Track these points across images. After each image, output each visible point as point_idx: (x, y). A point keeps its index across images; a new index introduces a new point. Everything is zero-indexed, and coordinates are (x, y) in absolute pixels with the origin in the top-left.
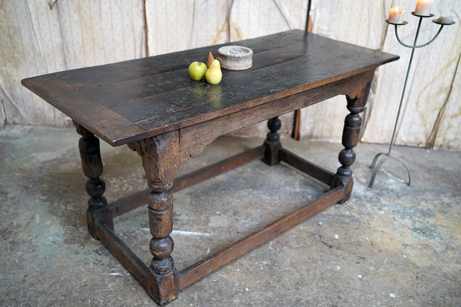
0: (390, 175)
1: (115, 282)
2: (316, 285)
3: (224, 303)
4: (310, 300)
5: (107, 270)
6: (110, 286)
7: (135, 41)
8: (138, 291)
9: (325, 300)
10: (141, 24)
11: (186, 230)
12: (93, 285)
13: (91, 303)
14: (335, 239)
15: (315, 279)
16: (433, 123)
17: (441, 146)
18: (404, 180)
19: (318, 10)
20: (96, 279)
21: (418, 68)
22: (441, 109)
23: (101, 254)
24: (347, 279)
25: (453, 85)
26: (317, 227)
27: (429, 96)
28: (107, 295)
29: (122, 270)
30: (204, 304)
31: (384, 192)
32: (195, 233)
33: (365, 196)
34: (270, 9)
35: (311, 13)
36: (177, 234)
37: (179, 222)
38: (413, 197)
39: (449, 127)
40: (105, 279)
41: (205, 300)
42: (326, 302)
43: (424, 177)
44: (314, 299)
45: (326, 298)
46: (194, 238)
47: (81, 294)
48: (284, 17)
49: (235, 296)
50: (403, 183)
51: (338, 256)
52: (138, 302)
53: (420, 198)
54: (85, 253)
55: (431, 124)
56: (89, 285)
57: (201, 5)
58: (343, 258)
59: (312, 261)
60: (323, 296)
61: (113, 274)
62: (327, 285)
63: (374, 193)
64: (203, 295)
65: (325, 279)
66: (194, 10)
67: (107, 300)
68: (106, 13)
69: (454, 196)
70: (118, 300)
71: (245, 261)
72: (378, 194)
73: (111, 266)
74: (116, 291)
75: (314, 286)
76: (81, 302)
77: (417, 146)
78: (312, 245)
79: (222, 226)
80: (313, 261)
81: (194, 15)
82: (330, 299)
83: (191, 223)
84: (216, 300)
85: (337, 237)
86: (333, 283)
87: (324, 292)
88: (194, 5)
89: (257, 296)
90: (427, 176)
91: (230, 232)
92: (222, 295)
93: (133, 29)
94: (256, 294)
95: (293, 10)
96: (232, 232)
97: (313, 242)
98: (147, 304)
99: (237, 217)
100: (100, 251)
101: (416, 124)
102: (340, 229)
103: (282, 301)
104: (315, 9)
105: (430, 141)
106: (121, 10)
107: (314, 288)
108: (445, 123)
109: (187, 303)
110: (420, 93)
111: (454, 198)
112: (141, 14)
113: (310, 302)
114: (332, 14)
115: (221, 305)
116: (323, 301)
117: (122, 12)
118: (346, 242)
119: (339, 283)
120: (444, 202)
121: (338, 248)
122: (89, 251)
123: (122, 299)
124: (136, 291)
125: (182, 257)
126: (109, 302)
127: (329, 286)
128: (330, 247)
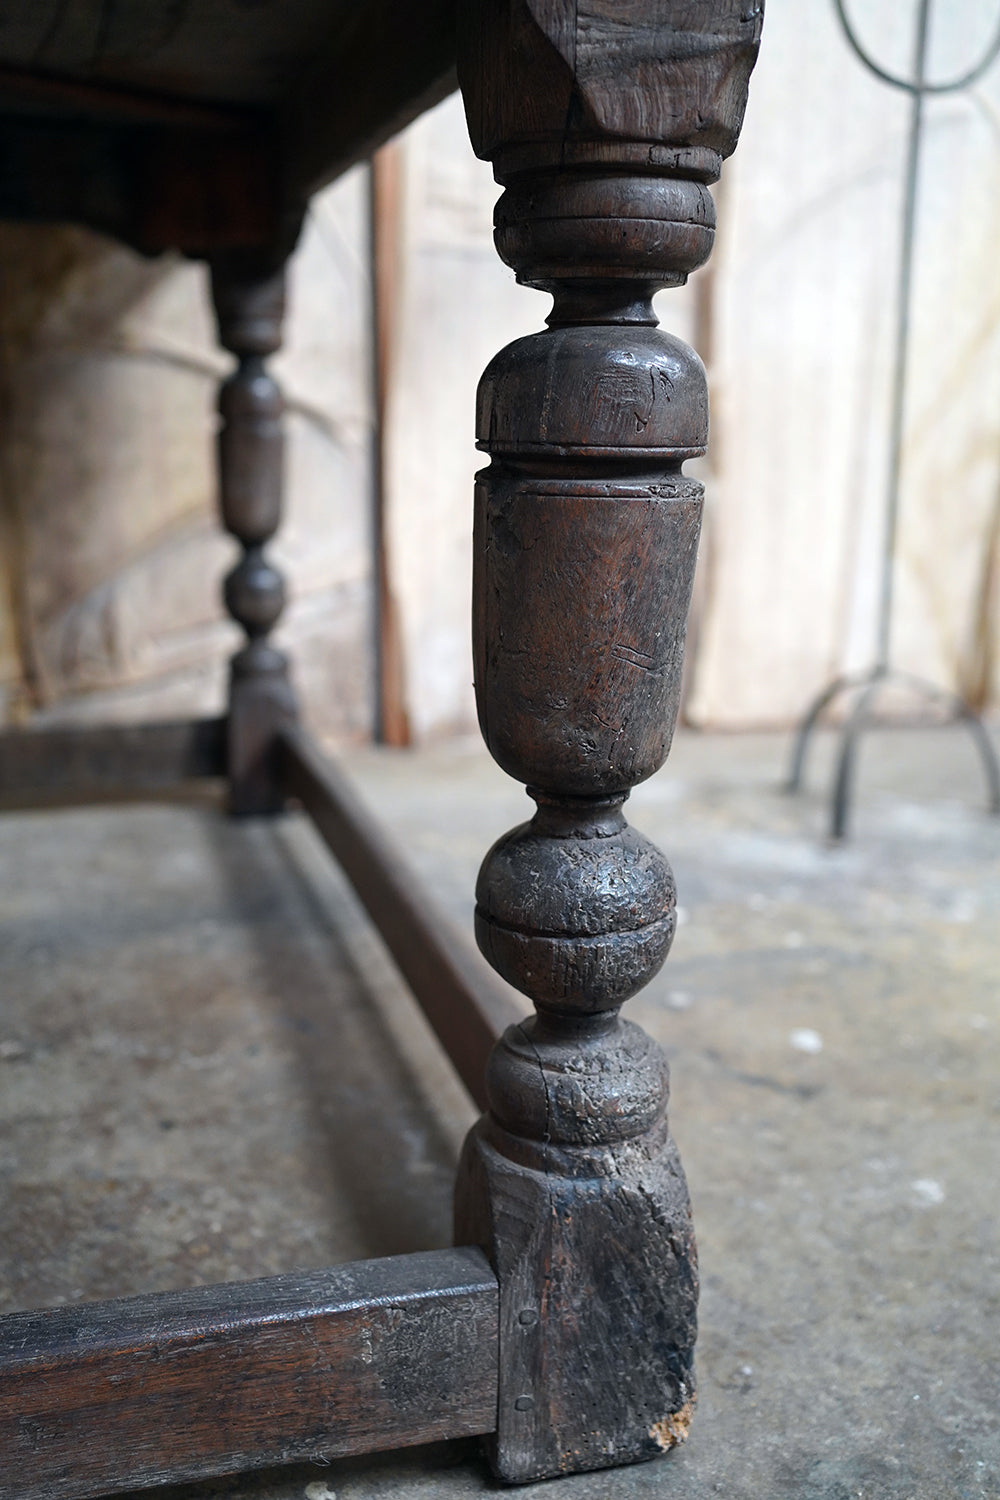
2: (861, 1328)
4: (878, 1447)
14: (808, 1054)
15: (821, 1286)
26: (667, 1017)
31: (907, 848)
33: (837, 874)
51: (882, 1131)
62: (929, 1305)
65: (896, 1274)
75: (845, 1339)
79: (45, 1108)
85: (808, 1040)
86: (966, 1289)
87: (946, 1361)
91: (107, 1132)
96: (124, 1131)
102: (801, 1004)
107: (856, 1350)
113: (893, 1460)
118: (876, 1053)
121: (858, 1089)
128: (806, 1092)
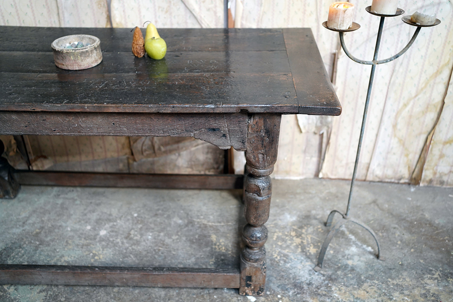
0: (353, 237)
16: (419, 152)
17: (431, 181)
18: (373, 248)
21: (393, 79)
22: (429, 134)
25: (445, 101)
27: (411, 117)
31: (339, 273)
33: (309, 284)
35: (230, 6)
38: (383, 283)
39: (442, 156)
43: (401, 241)
48: (191, 12)
50: (370, 253)
53: (393, 284)
55: (416, 153)
63: (324, 275)
69: (445, 276)
72: (330, 279)
77: (396, 181)
81: (58, 14)
90: (407, 236)
101: (394, 154)
105: (414, 176)
108: (435, 151)
110: (398, 113)
111: (445, 283)
114: (261, 5)
120: (428, 291)
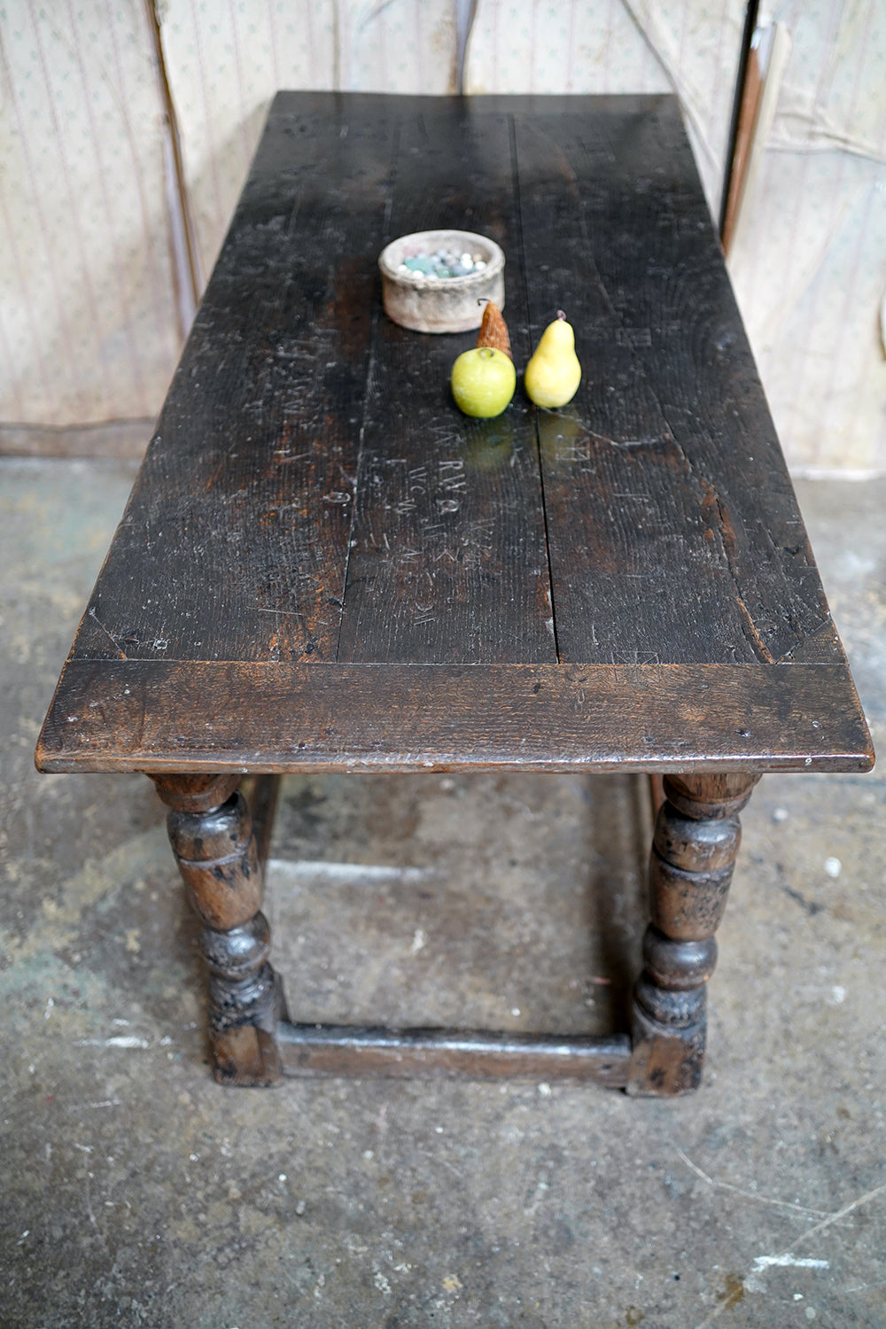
1: (127, 1073)
2: (769, 1066)
3: (472, 1145)
4: (747, 1125)
5: (98, 1029)
6: (110, 1089)
7: (140, 173)
8: (201, 1107)
9: (795, 1122)
10: (156, 109)
11: (344, 860)
12: (58, 1085)
13: (53, 1156)
14: (828, 877)
15: (762, 1040)
19: (782, 26)
20: (67, 1062)
23: (78, 963)
24: (869, 1037)
26: (769, 828)
28: (102, 1124)
29: (145, 1025)
30: (408, 1150)
32: (377, 872)
34: (610, 33)
35: (757, 40)
36: (319, 876)
37: (322, 829)
40: (96, 1063)
41: (413, 1134)
42: (799, 1134)
44: (761, 1122)
45: (801, 1118)
46: (370, 890)
47: (21, 1125)
48: (659, 58)
49: (508, 1115)
51: (836, 947)
52: (200, 1150)
54: (27, 961)
56: (44, 1087)
57: (361, 29)
58: (856, 955)
59: (751, 968)
60: (791, 1108)
61: (121, 1042)
62: (802, 1062)
64: (404, 1114)
65: (798, 1041)
66: (337, 51)
67: (103, 1144)
68: (28, 75)
70: (136, 1143)
71: (538, 978)
73: (112, 1012)
74: (130, 1108)
75: (760, 1070)
76: (22, 1155)
78: (753, 904)
79: (462, 837)
80: (758, 967)
82: (812, 1118)
83: (361, 830)
84: (447, 1132)
85: (834, 867)
86: (823, 1056)
87: (793, 1091)
88: (335, 29)
89: (578, 1116)
91: (486, 862)
92: (465, 1113)
93: (127, 130)
94: (573, 1107)
95: (693, 32)
96: (494, 863)
97: (756, 890)
98: (230, 1155)
99: (507, 800)
100: (75, 952)
102: (843, 834)
103: (658, 1130)
104: (774, 24)
106: (80, 61)
107: (761, 1078)
109: (354, 1149)
112: (151, 73)
113: (749, 1133)
114: (835, 37)
115: (463, 1152)
116: (790, 1127)
117: (82, 70)
118: (864, 886)
119: (840, 1056)
121: (840, 914)
122: (39, 953)
123: (149, 1140)
124: (192, 1107)
125: (335, 966)
126: (109, 1150)
127: (810, 1069)
128: (814, 909)
